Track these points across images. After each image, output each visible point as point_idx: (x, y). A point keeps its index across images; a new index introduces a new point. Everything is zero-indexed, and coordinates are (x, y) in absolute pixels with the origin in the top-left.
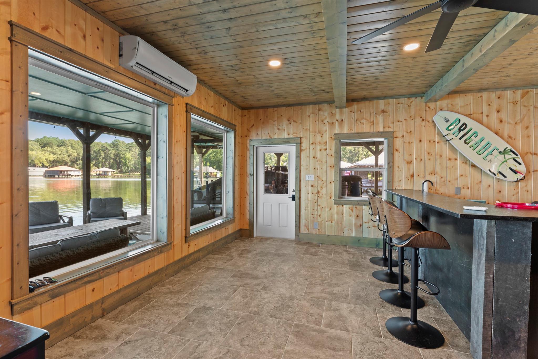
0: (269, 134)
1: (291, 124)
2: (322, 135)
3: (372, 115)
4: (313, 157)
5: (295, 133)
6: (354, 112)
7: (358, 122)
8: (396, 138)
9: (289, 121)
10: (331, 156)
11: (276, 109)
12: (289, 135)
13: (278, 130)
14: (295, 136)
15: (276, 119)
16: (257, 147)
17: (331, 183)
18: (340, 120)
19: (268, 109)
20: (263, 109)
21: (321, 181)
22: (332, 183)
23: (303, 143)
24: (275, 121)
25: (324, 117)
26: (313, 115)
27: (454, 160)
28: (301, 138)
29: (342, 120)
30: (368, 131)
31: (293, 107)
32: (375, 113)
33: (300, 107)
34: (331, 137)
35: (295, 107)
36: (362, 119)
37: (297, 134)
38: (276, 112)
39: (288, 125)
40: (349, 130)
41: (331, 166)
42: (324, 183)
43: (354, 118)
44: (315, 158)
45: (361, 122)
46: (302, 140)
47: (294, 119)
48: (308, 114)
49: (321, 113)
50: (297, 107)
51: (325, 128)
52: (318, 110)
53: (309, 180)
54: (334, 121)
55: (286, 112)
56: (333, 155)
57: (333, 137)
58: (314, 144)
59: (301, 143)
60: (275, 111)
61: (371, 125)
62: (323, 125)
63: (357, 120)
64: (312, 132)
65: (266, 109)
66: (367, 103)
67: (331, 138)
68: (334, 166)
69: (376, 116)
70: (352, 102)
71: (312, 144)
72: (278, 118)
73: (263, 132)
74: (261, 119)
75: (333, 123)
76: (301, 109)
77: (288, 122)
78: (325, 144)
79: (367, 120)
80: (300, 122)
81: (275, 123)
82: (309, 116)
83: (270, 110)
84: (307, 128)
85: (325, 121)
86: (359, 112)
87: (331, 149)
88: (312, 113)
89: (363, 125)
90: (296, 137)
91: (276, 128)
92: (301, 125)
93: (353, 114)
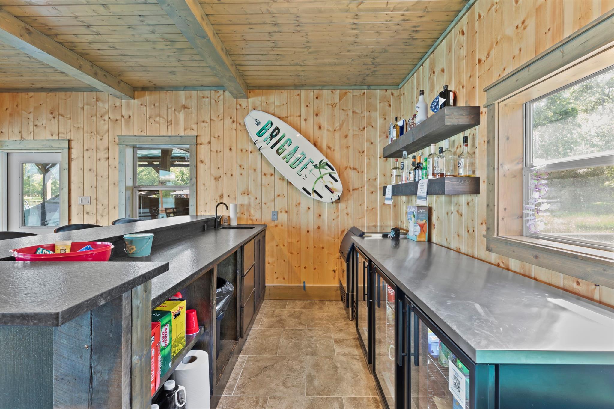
0: (20, 132)
1: (55, 119)
2: (101, 137)
3: (170, 110)
4: (88, 170)
5: (62, 133)
6: (145, 106)
7: (151, 120)
8: (201, 144)
9: (52, 113)
10: (114, 168)
11: (31, 94)
12: (52, 135)
13: (35, 127)
14: (61, 137)
15: (32, 110)
16: (8, 153)
17: (114, 208)
18: (126, 117)
19: (20, 94)
20: (11, 93)
21: (101, 205)
22: (117, 208)
23: (73, 148)
24: (30, 113)
25: (105, 109)
26: (88, 107)
27: (270, 176)
28: (69, 141)
29: (130, 117)
30: (165, 134)
31: (58, 93)
32: (173, 109)
33: (68, 94)
34: (114, 140)
35: (61, 93)
36: (156, 117)
37: (64, 134)
38: (32, 99)
39: (51, 120)
40: (140, 130)
41: (114, 184)
42: (105, 209)
43: (145, 114)
44: (92, 171)
45: (156, 120)
46: (73, 144)
47: (60, 112)
48: (81, 105)
49: (100, 104)
50: (63, 93)
51: (106, 127)
52: (95, 100)
53: (83, 204)
54: (119, 117)
55: (47, 100)
56: (117, 167)
57: (117, 141)
58: (90, 151)
59: (69, 148)
60: (31, 97)
61: (169, 125)
62: (102, 122)
63: (150, 118)
64: (87, 133)
65: (16, 94)
66: (163, 95)
67: (113, 142)
68: (118, 184)
69: (175, 113)
70: (142, 91)
71: (87, 150)
72: (35, 108)
73: (11, 130)
74: (7, 109)
75: (117, 120)
76: (70, 97)
77: (51, 116)
78: (106, 151)
79: (163, 118)
80: (69, 116)
81: (31, 116)
82: (83, 108)
83: (22, 95)
84: (79, 126)
85: (106, 118)
86: (153, 106)
87: (114, 158)
88: (87, 105)
89: (158, 125)
90: (62, 139)
91: (31, 124)
92: (70, 121)
93: (145, 108)
